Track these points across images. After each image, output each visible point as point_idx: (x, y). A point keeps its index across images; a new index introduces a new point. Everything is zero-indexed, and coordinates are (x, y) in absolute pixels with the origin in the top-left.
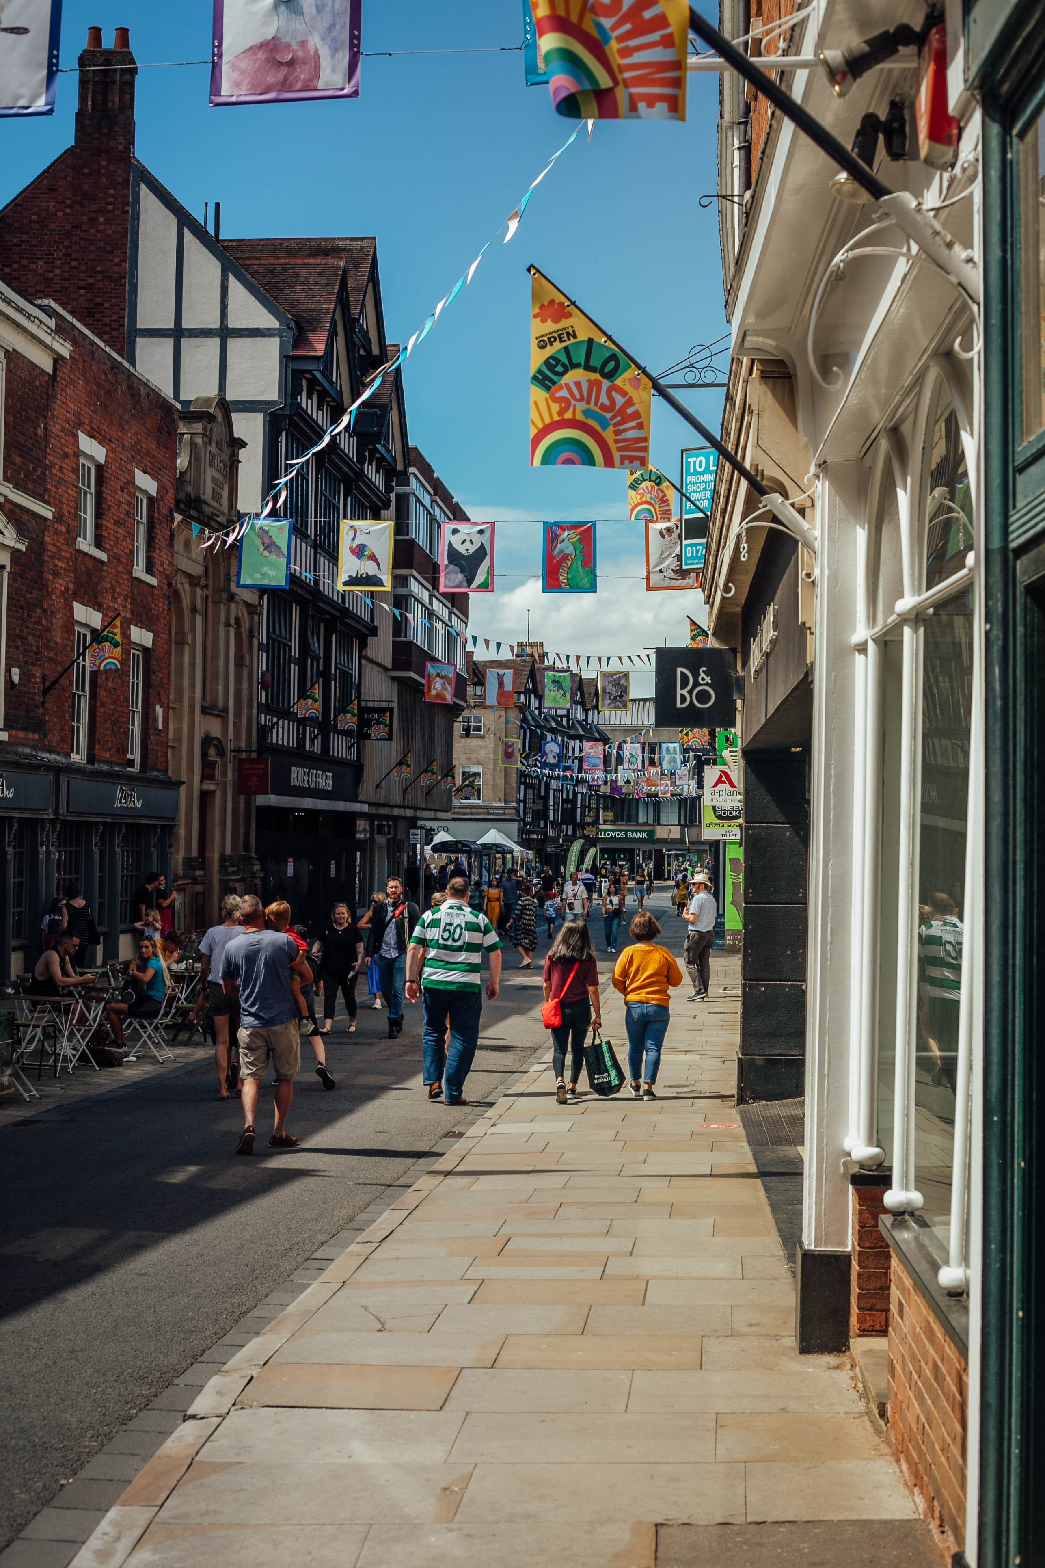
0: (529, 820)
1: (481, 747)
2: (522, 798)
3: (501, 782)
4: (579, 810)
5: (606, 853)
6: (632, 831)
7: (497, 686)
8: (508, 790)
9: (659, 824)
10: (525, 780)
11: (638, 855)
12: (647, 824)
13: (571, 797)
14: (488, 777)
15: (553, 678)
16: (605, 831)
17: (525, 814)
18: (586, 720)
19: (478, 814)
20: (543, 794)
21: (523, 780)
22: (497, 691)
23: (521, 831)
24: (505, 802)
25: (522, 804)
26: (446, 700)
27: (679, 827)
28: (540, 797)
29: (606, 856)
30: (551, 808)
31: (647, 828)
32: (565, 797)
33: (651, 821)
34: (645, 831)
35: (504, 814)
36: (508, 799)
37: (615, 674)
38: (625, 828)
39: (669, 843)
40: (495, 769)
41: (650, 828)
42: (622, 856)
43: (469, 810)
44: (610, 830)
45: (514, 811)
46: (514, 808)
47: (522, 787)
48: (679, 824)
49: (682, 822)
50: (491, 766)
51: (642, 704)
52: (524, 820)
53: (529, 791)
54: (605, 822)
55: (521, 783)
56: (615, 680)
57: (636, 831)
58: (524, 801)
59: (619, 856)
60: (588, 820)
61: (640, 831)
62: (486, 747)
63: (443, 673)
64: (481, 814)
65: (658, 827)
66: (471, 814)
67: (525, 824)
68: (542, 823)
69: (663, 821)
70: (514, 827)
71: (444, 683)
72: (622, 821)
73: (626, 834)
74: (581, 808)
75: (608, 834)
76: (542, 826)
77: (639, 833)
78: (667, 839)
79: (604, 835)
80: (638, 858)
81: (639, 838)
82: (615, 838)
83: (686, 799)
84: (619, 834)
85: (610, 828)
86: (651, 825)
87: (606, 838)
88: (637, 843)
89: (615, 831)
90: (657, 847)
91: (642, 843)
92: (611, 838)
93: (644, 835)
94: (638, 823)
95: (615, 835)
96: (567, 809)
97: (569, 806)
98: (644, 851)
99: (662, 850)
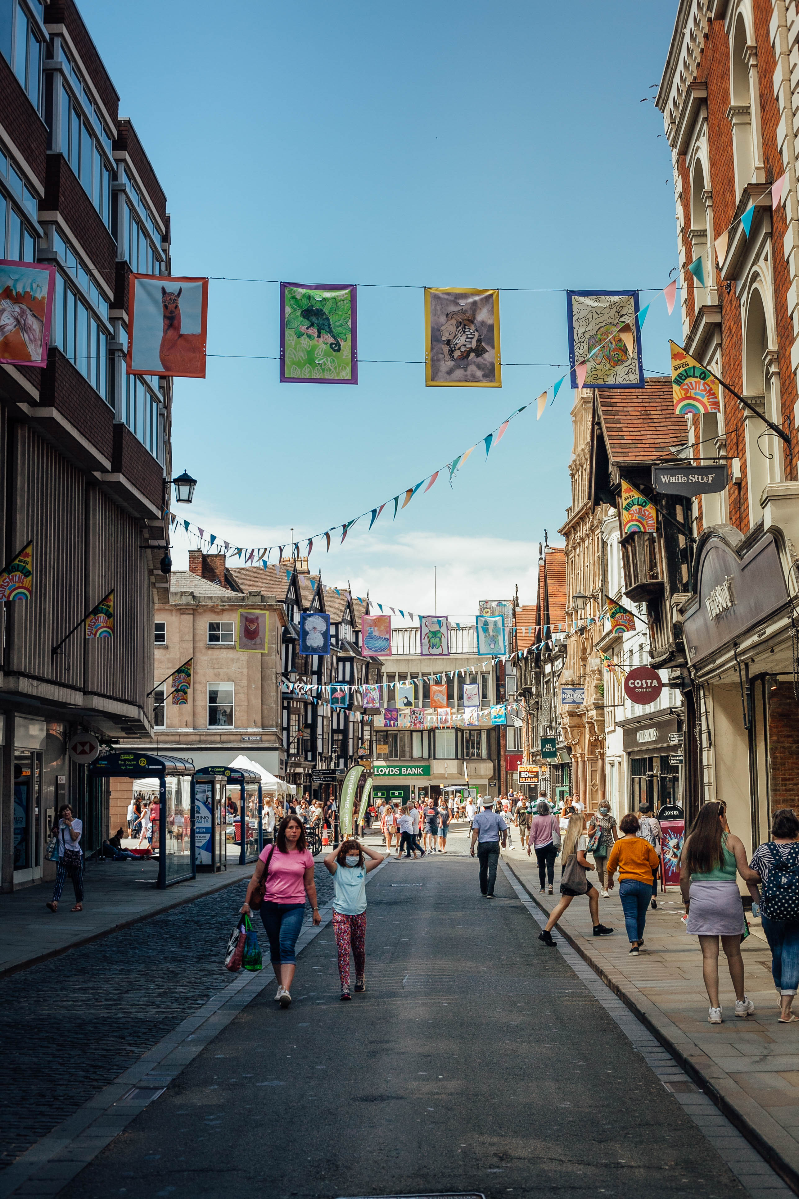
0: (293, 751)
1: (232, 660)
2: (285, 725)
3: (257, 702)
4: (351, 741)
5: (379, 790)
6: (407, 767)
7: (160, 322)
8: (266, 712)
9: (435, 758)
10: (289, 703)
11: (413, 792)
12: (422, 758)
13: (342, 727)
14: (242, 696)
15: (305, 303)
16: (378, 767)
17: (289, 744)
18: (356, 643)
19: (229, 742)
20: (309, 721)
21: (285, 704)
22: (161, 334)
23: (284, 764)
24: (263, 727)
25: (285, 732)
26: (28, 357)
27: (455, 762)
28: (307, 726)
29: (379, 794)
30: (320, 737)
31: (423, 763)
32: (335, 727)
33: (426, 755)
34: (420, 766)
35: (261, 741)
36: (266, 723)
37: (464, 296)
38: (400, 764)
39: (446, 778)
40: (249, 687)
41: (426, 763)
42: (397, 794)
43: (218, 738)
44: (383, 767)
45: (273, 738)
46: (275, 734)
47: (285, 712)
48: (456, 758)
49: (460, 756)
50: (245, 683)
51: (413, 632)
52: (288, 751)
53: (294, 717)
54: (379, 756)
55: (284, 708)
56: (463, 312)
57: (411, 767)
58: (288, 729)
59: (393, 794)
60: (361, 752)
61: (415, 767)
62: (238, 660)
63: (20, 289)
64: (234, 741)
65: (434, 761)
66: (221, 742)
67: (289, 755)
68: (310, 755)
69: (438, 755)
70: (275, 757)
71: (23, 312)
72: (396, 756)
73: (400, 770)
74: (353, 739)
75: (382, 771)
76: (309, 758)
77: (413, 769)
78: (445, 774)
79: (378, 772)
80: (413, 795)
81: (414, 774)
82: (389, 775)
83: (463, 730)
84: (392, 771)
85: (383, 763)
86: (426, 760)
87: (379, 775)
88: (412, 779)
89: (389, 767)
90: (434, 783)
91: (417, 779)
92: (384, 775)
93: (420, 771)
94: (412, 758)
95: (389, 772)
96: (338, 740)
97: (340, 737)
98: (419, 788)
99: (439, 786)
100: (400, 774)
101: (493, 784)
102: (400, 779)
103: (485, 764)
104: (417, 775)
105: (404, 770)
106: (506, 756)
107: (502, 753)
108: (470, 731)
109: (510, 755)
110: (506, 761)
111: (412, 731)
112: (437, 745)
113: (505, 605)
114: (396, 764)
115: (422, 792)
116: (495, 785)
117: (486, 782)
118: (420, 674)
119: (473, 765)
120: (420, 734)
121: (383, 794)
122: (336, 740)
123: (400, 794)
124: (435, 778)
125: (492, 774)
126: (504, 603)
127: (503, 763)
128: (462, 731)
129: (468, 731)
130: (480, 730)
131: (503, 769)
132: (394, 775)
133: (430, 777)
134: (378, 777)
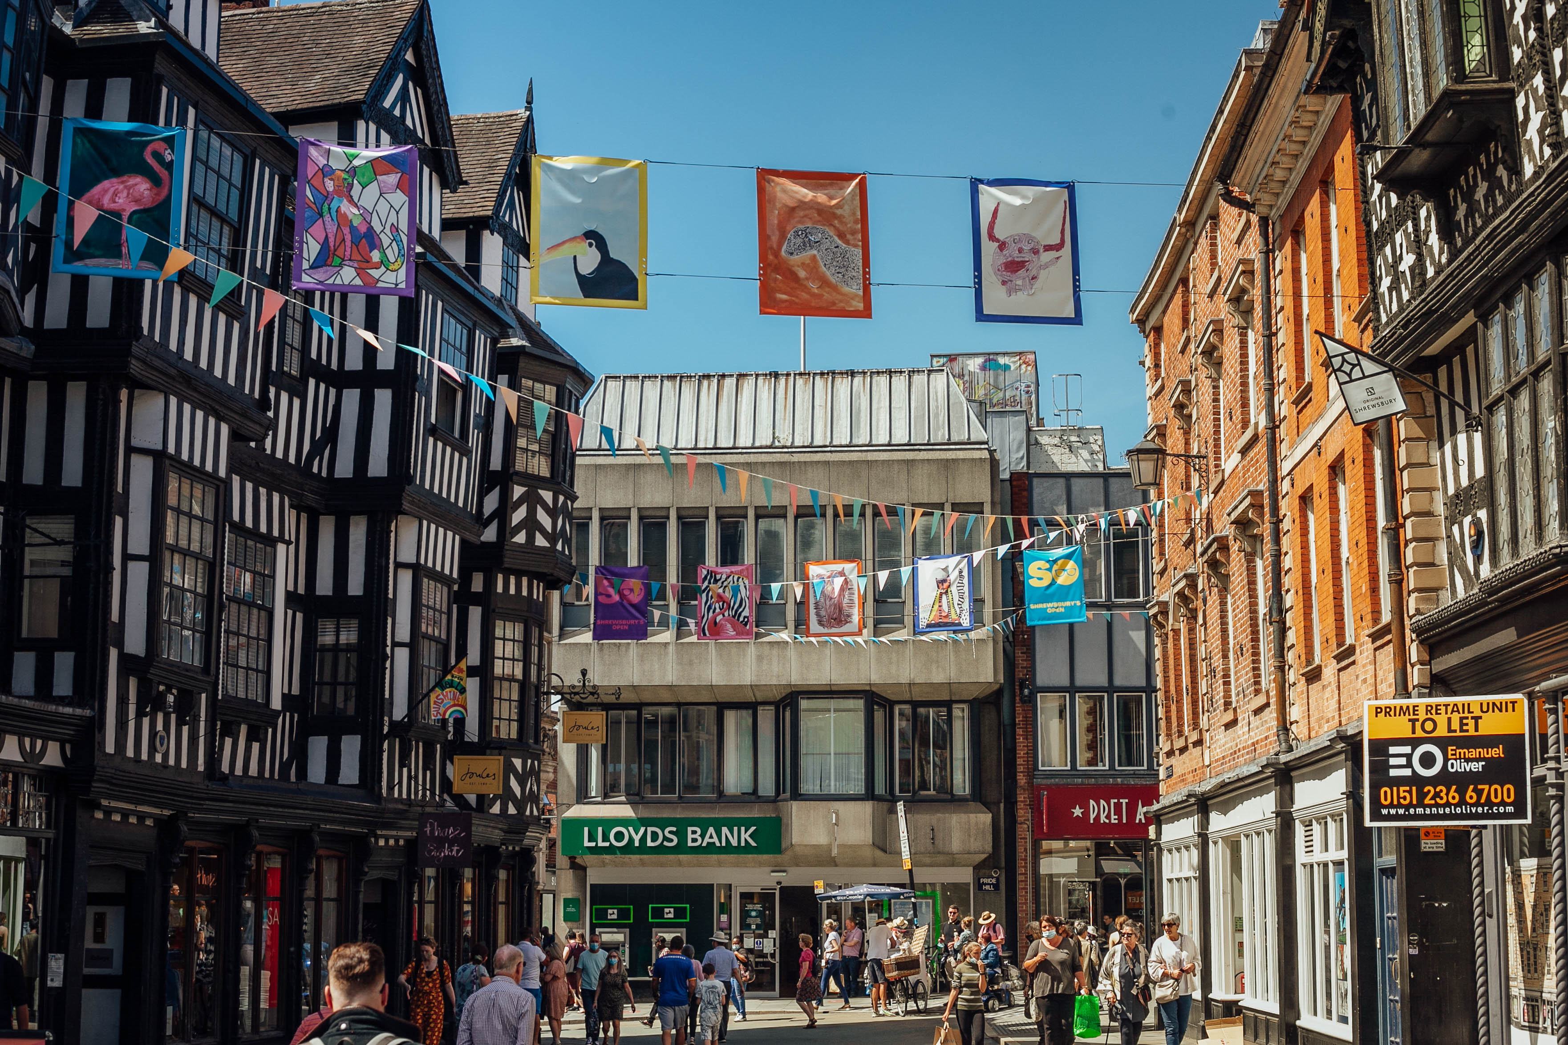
5: (613, 902)
6: (704, 824)
9: (797, 795)
11: (725, 908)
12: (753, 796)
27: (866, 808)
29: (613, 914)
31: (755, 813)
33: (767, 787)
34: (746, 823)
38: (679, 813)
39: (833, 862)
41: (767, 812)
42: (669, 913)
44: (624, 822)
48: (869, 795)
49: (880, 788)
57: (717, 824)
59: (658, 913)
61: (731, 824)
65: (795, 806)
69: (808, 786)
72: (667, 787)
73: (681, 834)
74: (413, 646)
75: (619, 836)
76: (63, 685)
77: (725, 830)
78: (829, 847)
79: (605, 838)
80: (724, 918)
81: (728, 849)
82: (643, 849)
83: (892, 704)
84: (655, 836)
85: (626, 811)
86: (766, 800)
87: (611, 850)
88: (720, 864)
89: (645, 822)
90: (794, 877)
91: (737, 865)
92: (629, 849)
93: (745, 836)
94: (721, 793)
95: (643, 839)
96: (336, 648)
97: (349, 636)
98: (744, 896)
99: (812, 888)
100: (682, 848)
101: (988, 882)
102: (680, 864)
103: (964, 816)
104: (738, 850)
105: (693, 835)
106: (1035, 791)
107: (1022, 779)
108: (915, 705)
109: (1048, 788)
110: (1036, 808)
111: (722, 707)
112: (803, 750)
113: (1006, 367)
114: (666, 813)
115: (755, 908)
116: (996, 887)
117: (965, 875)
118: (751, 514)
119: (926, 819)
120: (746, 715)
121: (623, 914)
122: (324, 649)
123: (679, 913)
124: (798, 861)
125: (989, 848)
126: (1002, 360)
127: (1023, 814)
128: (888, 704)
129: (907, 708)
130: (948, 705)
131: (1024, 831)
132: (660, 850)
133: (779, 858)
134: (607, 857)
